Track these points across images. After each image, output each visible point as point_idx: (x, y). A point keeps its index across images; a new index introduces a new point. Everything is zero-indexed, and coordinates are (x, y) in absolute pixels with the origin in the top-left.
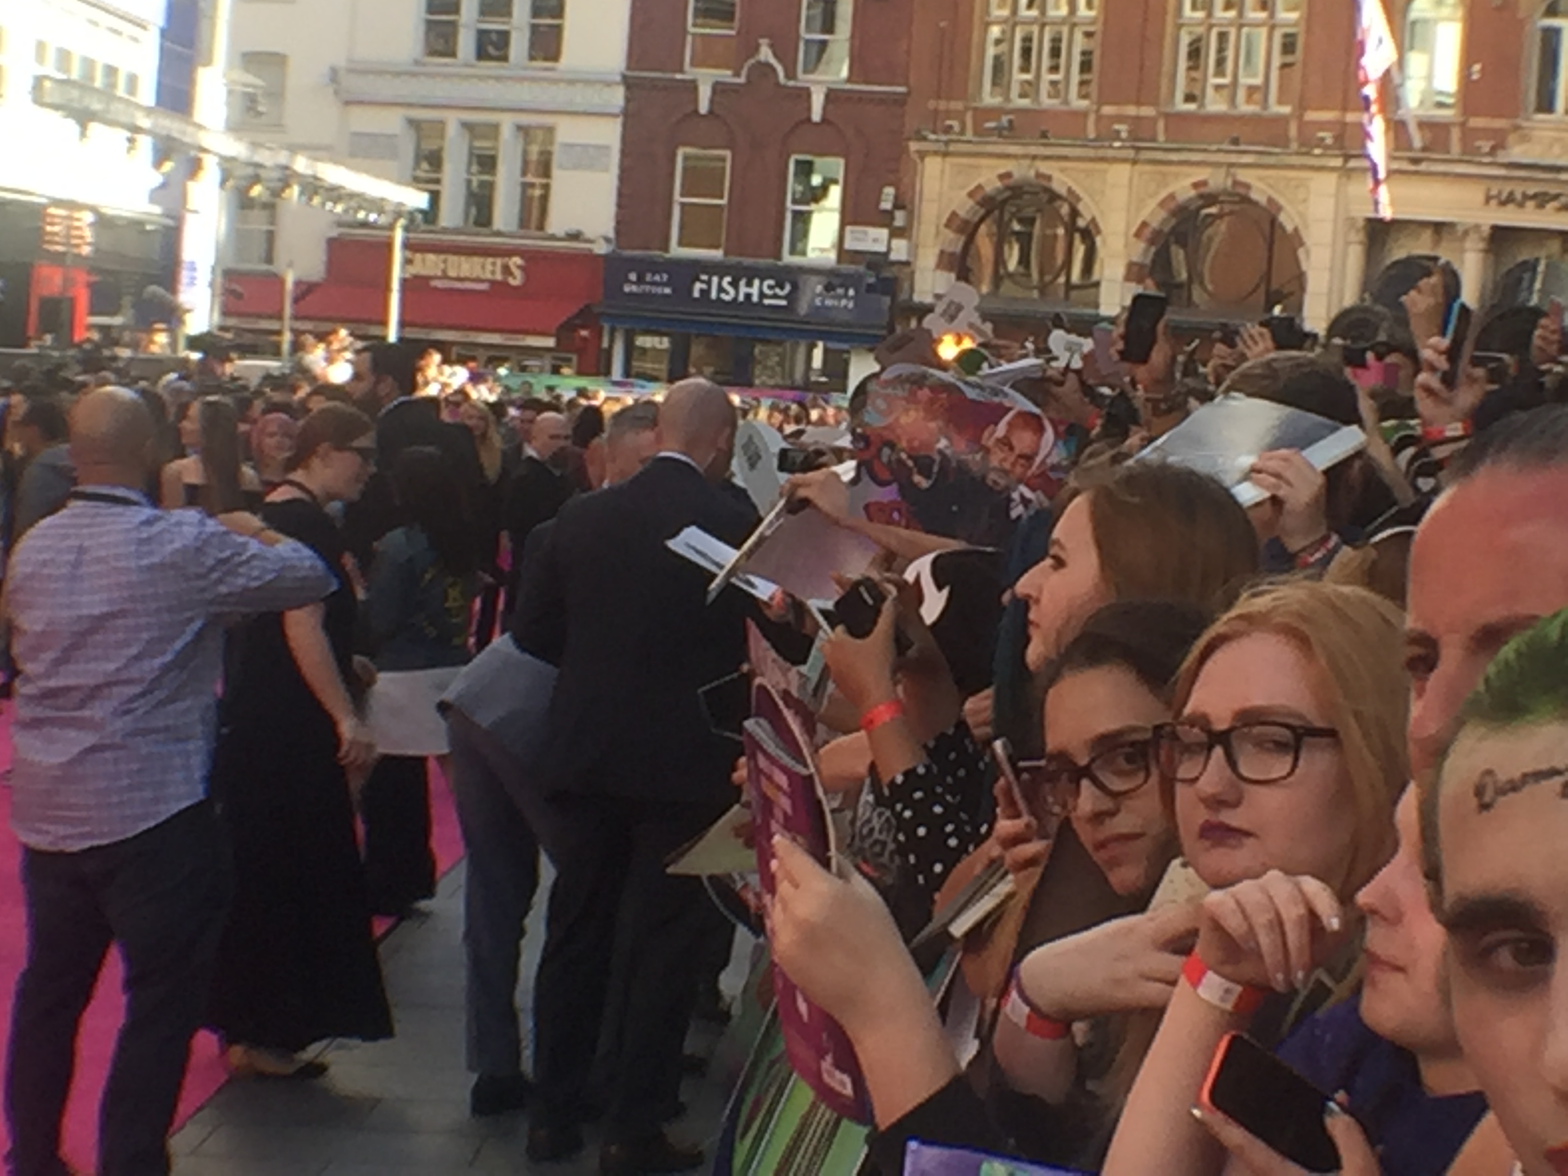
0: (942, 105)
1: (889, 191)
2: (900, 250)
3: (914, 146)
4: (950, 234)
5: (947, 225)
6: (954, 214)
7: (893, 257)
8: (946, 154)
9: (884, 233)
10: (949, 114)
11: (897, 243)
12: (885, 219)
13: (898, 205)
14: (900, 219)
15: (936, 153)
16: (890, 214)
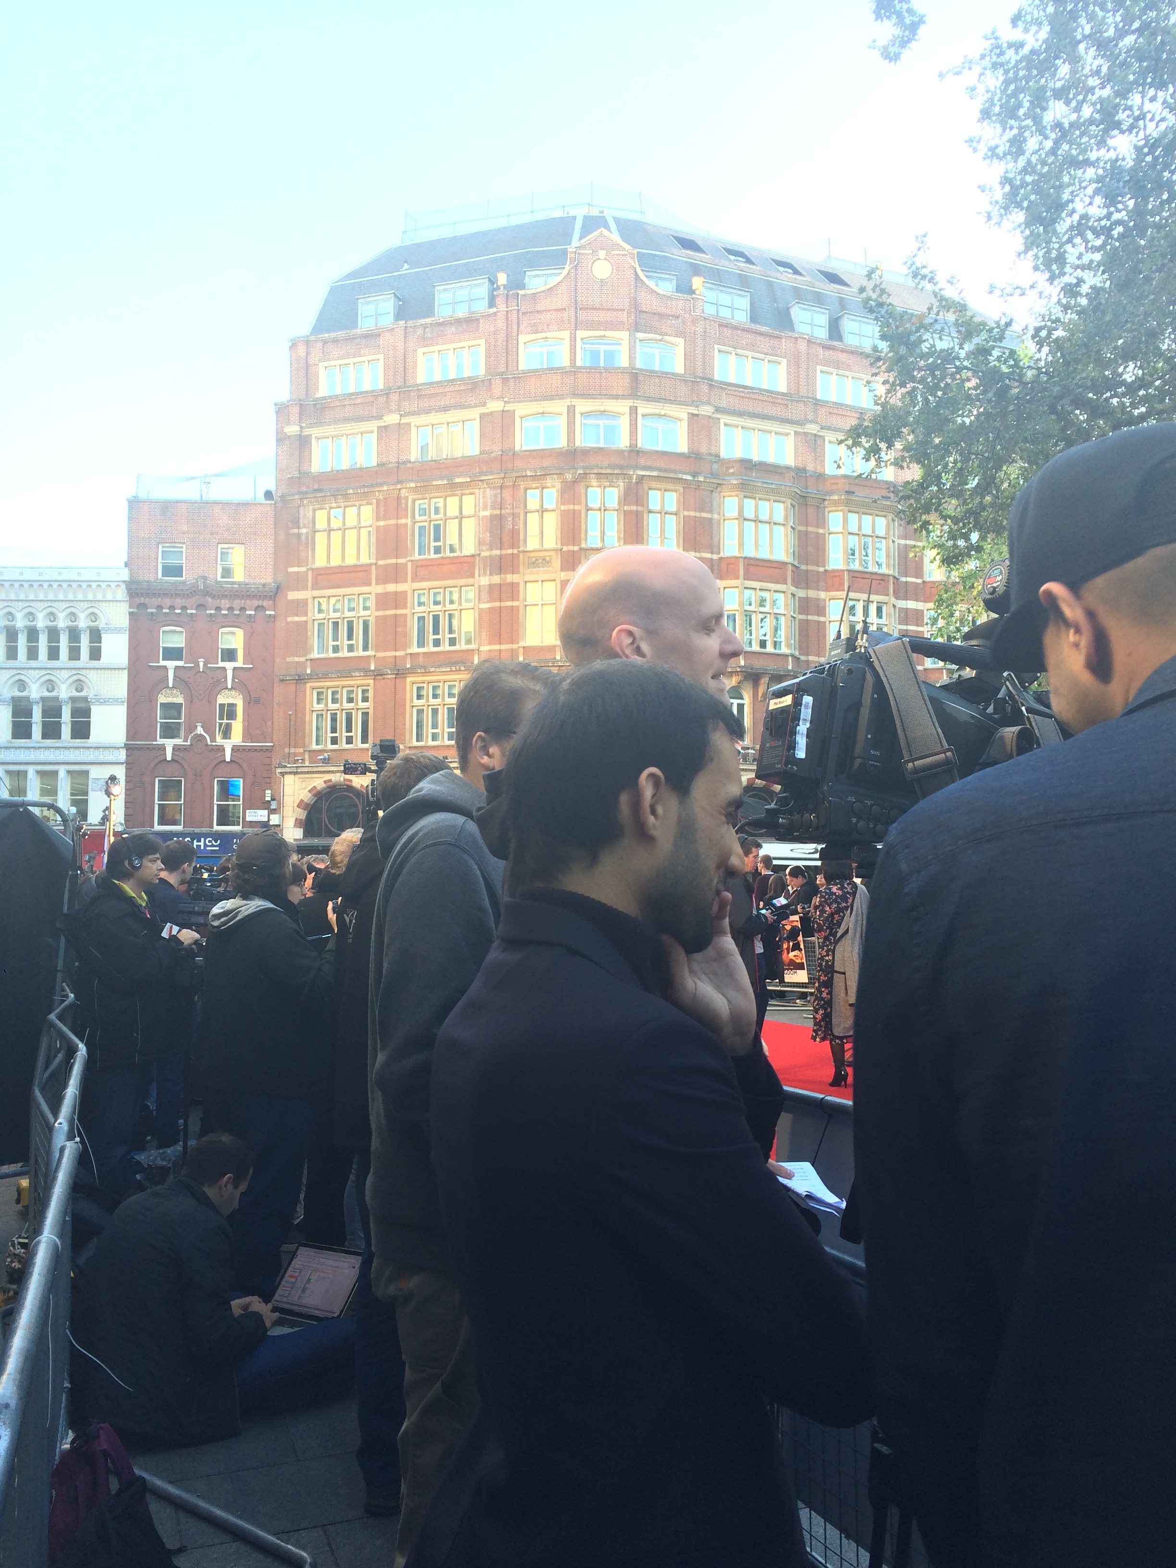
0: (292, 750)
1: (268, 792)
2: (275, 820)
3: (279, 770)
4: (300, 811)
5: (298, 806)
6: (302, 801)
7: (271, 823)
8: (295, 773)
9: (266, 812)
10: (295, 754)
11: (272, 816)
12: (266, 805)
13: (273, 799)
14: (274, 805)
15: (290, 773)
16: (269, 802)
